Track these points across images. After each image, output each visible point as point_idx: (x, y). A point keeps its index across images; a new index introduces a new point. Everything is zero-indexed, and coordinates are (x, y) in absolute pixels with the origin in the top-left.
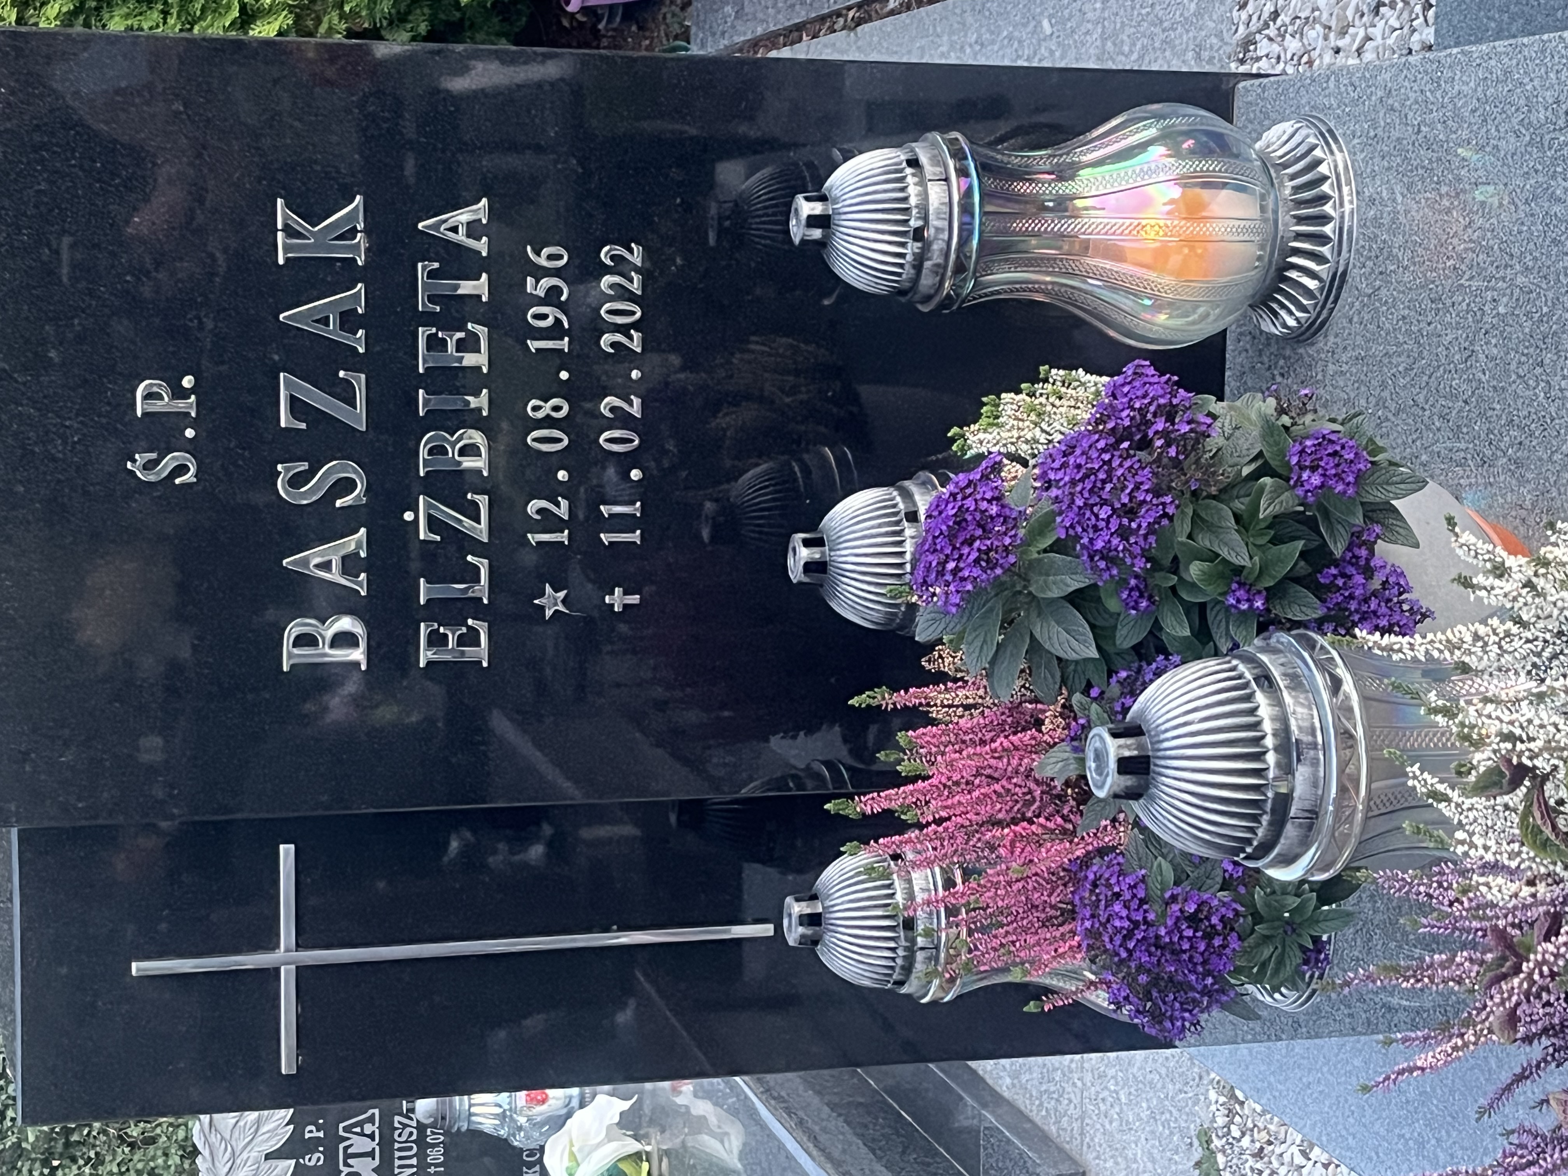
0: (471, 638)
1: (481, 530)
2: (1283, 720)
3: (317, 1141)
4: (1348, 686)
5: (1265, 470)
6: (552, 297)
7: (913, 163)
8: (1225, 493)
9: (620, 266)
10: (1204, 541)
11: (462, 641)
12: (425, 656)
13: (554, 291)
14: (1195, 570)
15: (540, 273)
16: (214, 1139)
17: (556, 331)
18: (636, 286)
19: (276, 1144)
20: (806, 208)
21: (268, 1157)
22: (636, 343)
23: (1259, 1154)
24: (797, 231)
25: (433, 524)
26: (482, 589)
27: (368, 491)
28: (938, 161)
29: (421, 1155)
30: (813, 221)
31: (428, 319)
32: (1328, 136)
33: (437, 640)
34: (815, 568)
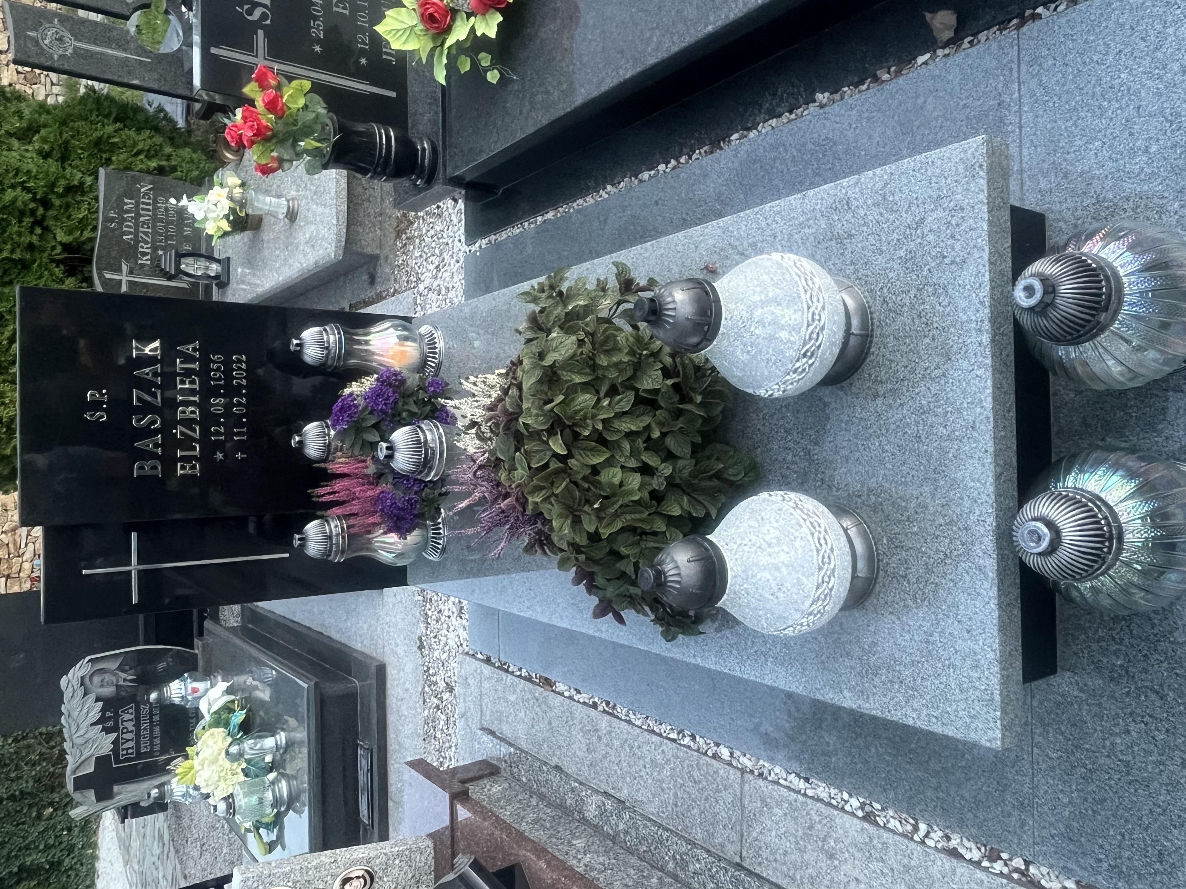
0: (193, 467)
1: (197, 435)
2: (426, 438)
3: (110, 717)
4: (441, 430)
5: (421, 388)
6: (218, 369)
7: (325, 330)
8: (410, 396)
9: (239, 361)
10: (406, 407)
11: (191, 468)
12: (180, 472)
13: (219, 367)
14: (404, 414)
15: (214, 362)
16: (70, 720)
17: (220, 379)
18: (244, 366)
19: (95, 720)
20: (295, 342)
21: (92, 725)
22: (244, 382)
23: (435, 637)
24: (292, 348)
25: (182, 433)
26: (197, 453)
27: (161, 424)
28: (332, 329)
29: (151, 718)
30: (297, 345)
31: (180, 375)
32: (436, 328)
33: (183, 468)
34: (301, 443)
